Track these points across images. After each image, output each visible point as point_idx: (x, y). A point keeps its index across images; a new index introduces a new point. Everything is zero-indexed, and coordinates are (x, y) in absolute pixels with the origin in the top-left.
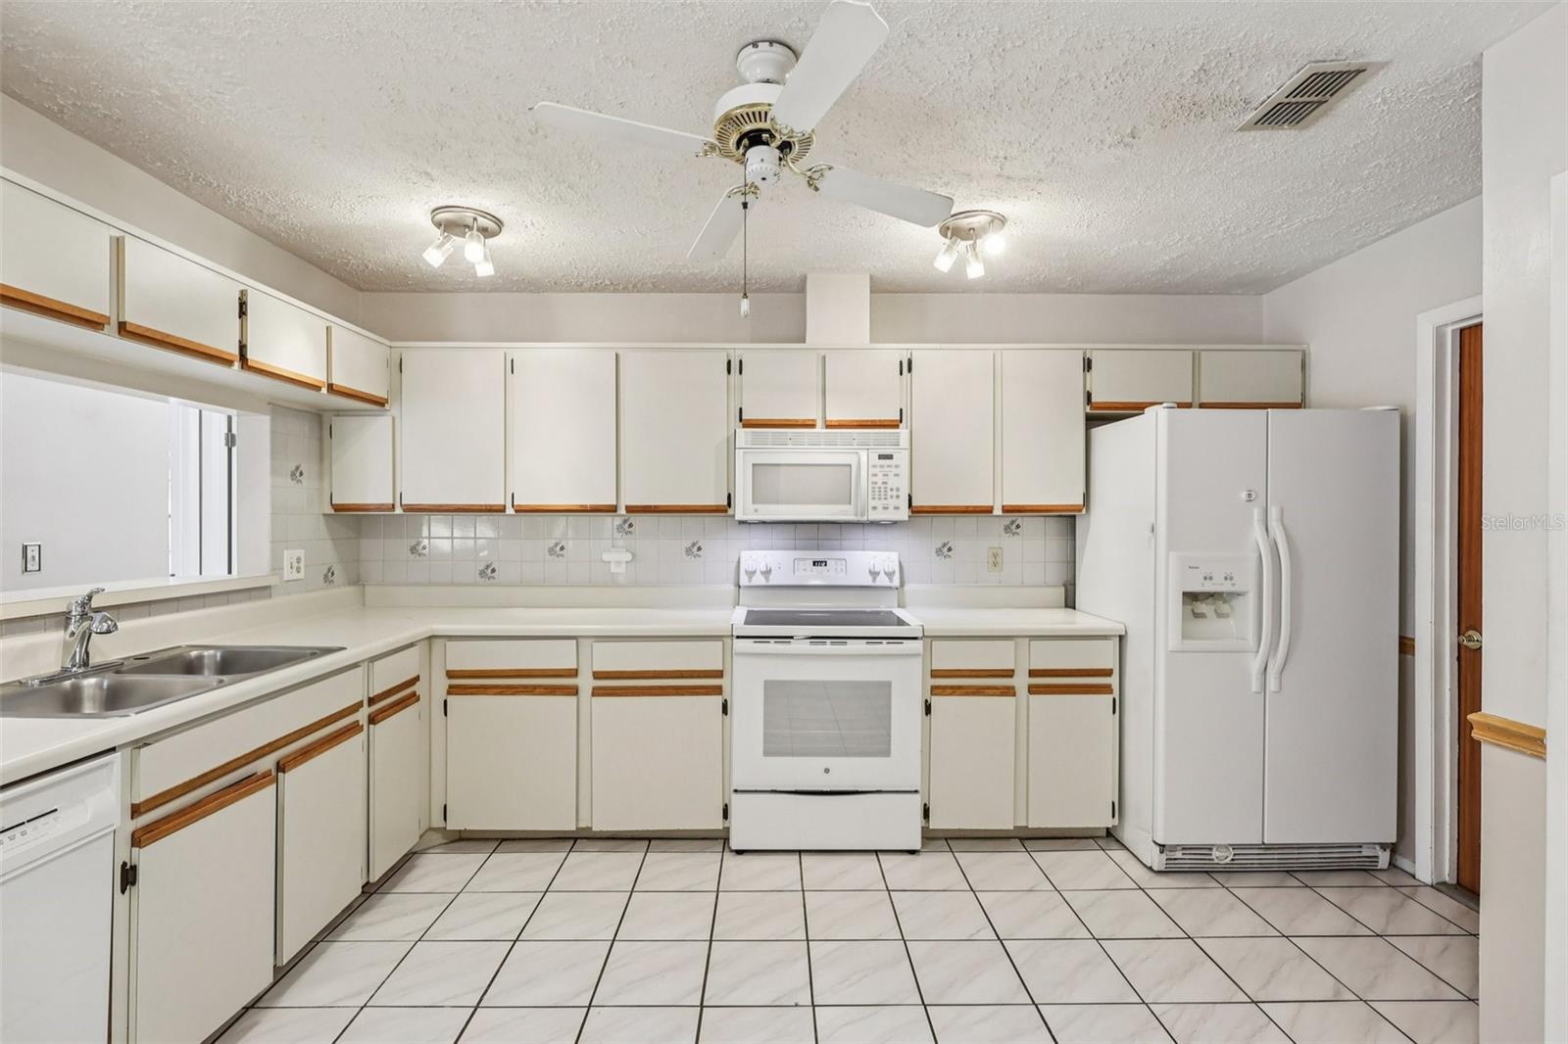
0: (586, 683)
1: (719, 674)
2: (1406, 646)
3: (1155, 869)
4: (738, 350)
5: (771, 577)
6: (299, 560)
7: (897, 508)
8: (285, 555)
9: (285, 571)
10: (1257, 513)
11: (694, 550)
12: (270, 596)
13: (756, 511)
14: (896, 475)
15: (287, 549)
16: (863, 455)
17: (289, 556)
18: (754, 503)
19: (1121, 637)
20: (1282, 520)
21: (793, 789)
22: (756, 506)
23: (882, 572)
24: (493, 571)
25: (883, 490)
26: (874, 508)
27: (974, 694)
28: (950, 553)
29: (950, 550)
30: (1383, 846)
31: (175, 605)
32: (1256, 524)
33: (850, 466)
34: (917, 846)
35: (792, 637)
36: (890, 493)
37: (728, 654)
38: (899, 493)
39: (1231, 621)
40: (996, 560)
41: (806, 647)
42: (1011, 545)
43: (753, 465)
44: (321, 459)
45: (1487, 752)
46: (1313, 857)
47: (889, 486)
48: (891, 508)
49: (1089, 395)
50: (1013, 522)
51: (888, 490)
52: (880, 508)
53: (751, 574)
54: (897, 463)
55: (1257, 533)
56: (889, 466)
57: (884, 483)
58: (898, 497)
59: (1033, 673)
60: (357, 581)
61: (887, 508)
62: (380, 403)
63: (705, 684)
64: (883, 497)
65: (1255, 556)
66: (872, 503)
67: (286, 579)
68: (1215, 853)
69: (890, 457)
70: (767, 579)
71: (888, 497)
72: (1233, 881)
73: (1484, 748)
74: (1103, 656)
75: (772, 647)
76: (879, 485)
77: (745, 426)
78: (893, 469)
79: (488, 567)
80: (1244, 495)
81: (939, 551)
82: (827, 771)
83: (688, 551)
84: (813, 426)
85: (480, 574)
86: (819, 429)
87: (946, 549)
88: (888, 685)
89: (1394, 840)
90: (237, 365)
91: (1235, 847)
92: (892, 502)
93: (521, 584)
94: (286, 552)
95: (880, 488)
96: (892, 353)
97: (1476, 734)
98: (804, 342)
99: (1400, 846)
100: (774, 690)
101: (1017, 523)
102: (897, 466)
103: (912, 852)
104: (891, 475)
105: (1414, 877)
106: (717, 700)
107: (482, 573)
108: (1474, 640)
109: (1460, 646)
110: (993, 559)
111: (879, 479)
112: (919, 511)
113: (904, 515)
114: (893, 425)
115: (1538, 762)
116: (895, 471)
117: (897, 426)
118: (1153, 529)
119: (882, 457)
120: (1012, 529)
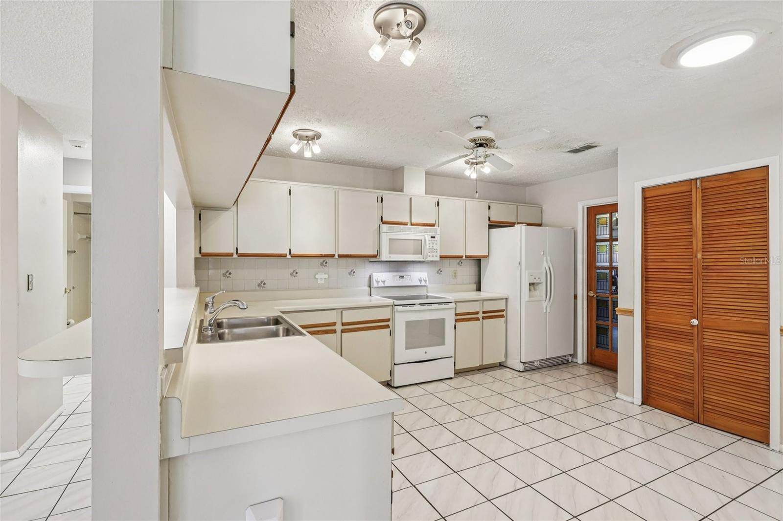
0: (339, 327)
1: (388, 320)
2: (575, 297)
3: (521, 371)
4: (381, 193)
5: (386, 283)
7: (436, 256)
10: (545, 258)
11: (351, 273)
13: (390, 257)
14: (436, 244)
16: (426, 236)
18: (389, 254)
19: (506, 299)
20: (550, 261)
21: (415, 361)
22: (390, 255)
23: (423, 280)
24: (264, 284)
26: (429, 256)
27: (469, 321)
30: (570, 355)
32: (545, 261)
33: (422, 240)
34: (452, 375)
35: (415, 304)
36: (434, 251)
37: (393, 312)
39: (538, 292)
41: (420, 307)
42: (459, 269)
43: (389, 239)
45: (619, 317)
46: (556, 361)
47: (434, 248)
49: (489, 218)
52: (431, 256)
53: (378, 282)
55: (545, 265)
56: (434, 241)
57: (432, 247)
58: (437, 252)
59: (484, 312)
61: (433, 256)
63: (383, 324)
64: (432, 252)
65: (545, 271)
66: (429, 254)
68: (535, 363)
69: (434, 237)
70: (384, 284)
72: (541, 370)
73: (619, 316)
74: (501, 305)
75: (408, 308)
77: (383, 223)
79: (262, 282)
80: (542, 253)
81: (438, 272)
82: (426, 353)
83: (350, 274)
84: (407, 224)
85: (258, 286)
86: (409, 226)
87: (440, 271)
88: (444, 319)
89: (573, 353)
91: (540, 360)
92: (435, 254)
93: (278, 290)
96: (433, 199)
97: (617, 313)
98: (403, 192)
99: (574, 355)
100: (409, 324)
101: (461, 262)
102: (436, 241)
103: (451, 378)
105: (577, 363)
106: (388, 330)
107: (259, 285)
108: (592, 294)
109: (588, 296)
110: (454, 275)
111: (431, 245)
112: (441, 257)
113: (438, 259)
114: (433, 225)
115: (632, 317)
116: (436, 242)
117: (434, 226)
118: (520, 263)
119: (432, 237)
120: (460, 264)
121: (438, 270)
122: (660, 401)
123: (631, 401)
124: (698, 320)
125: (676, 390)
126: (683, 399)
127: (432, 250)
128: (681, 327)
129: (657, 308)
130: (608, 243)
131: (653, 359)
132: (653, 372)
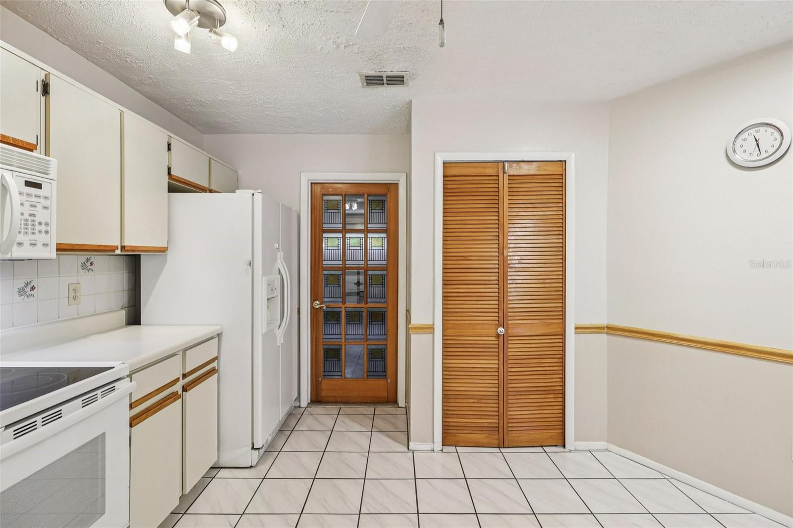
2: (299, 311)
3: (254, 464)
7: (45, 245)
10: (279, 255)
14: (45, 208)
16: (8, 178)
19: (218, 334)
25: (30, 223)
26: (20, 244)
27: (158, 410)
28: (32, 292)
29: (33, 288)
30: (296, 399)
32: (279, 261)
36: (38, 227)
38: (49, 228)
40: (74, 295)
42: (86, 280)
47: (37, 219)
48: (39, 244)
49: (169, 169)
50: (88, 260)
51: (37, 223)
52: (27, 244)
54: (46, 195)
55: (280, 266)
56: (37, 196)
57: (31, 215)
58: (47, 232)
59: (185, 376)
61: (35, 245)
64: (30, 231)
65: (279, 277)
66: (18, 239)
69: (38, 186)
71: (37, 232)
76: (26, 216)
78: (41, 200)
80: (277, 246)
81: (21, 292)
87: (29, 288)
89: (297, 395)
92: (41, 238)
95: (26, 220)
101: (91, 261)
102: (47, 198)
104: (39, 207)
105: (300, 406)
108: (317, 304)
109: (312, 307)
110: (72, 294)
111: (27, 210)
112: (62, 249)
113: (52, 254)
114: (30, 148)
115: (431, 335)
116: (46, 203)
117: (32, 151)
118: (251, 264)
119: (28, 184)
120: (87, 266)
121: (22, 285)
122: (460, 434)
123: (430, 449)
124: (504, 328)
125: (481, 416)
126: (486, 425)
127: (30, 224)
128: (486, 338)
129: (458, 318)
130: (340, 235)
131: (452, 385)
132: (452, 401)
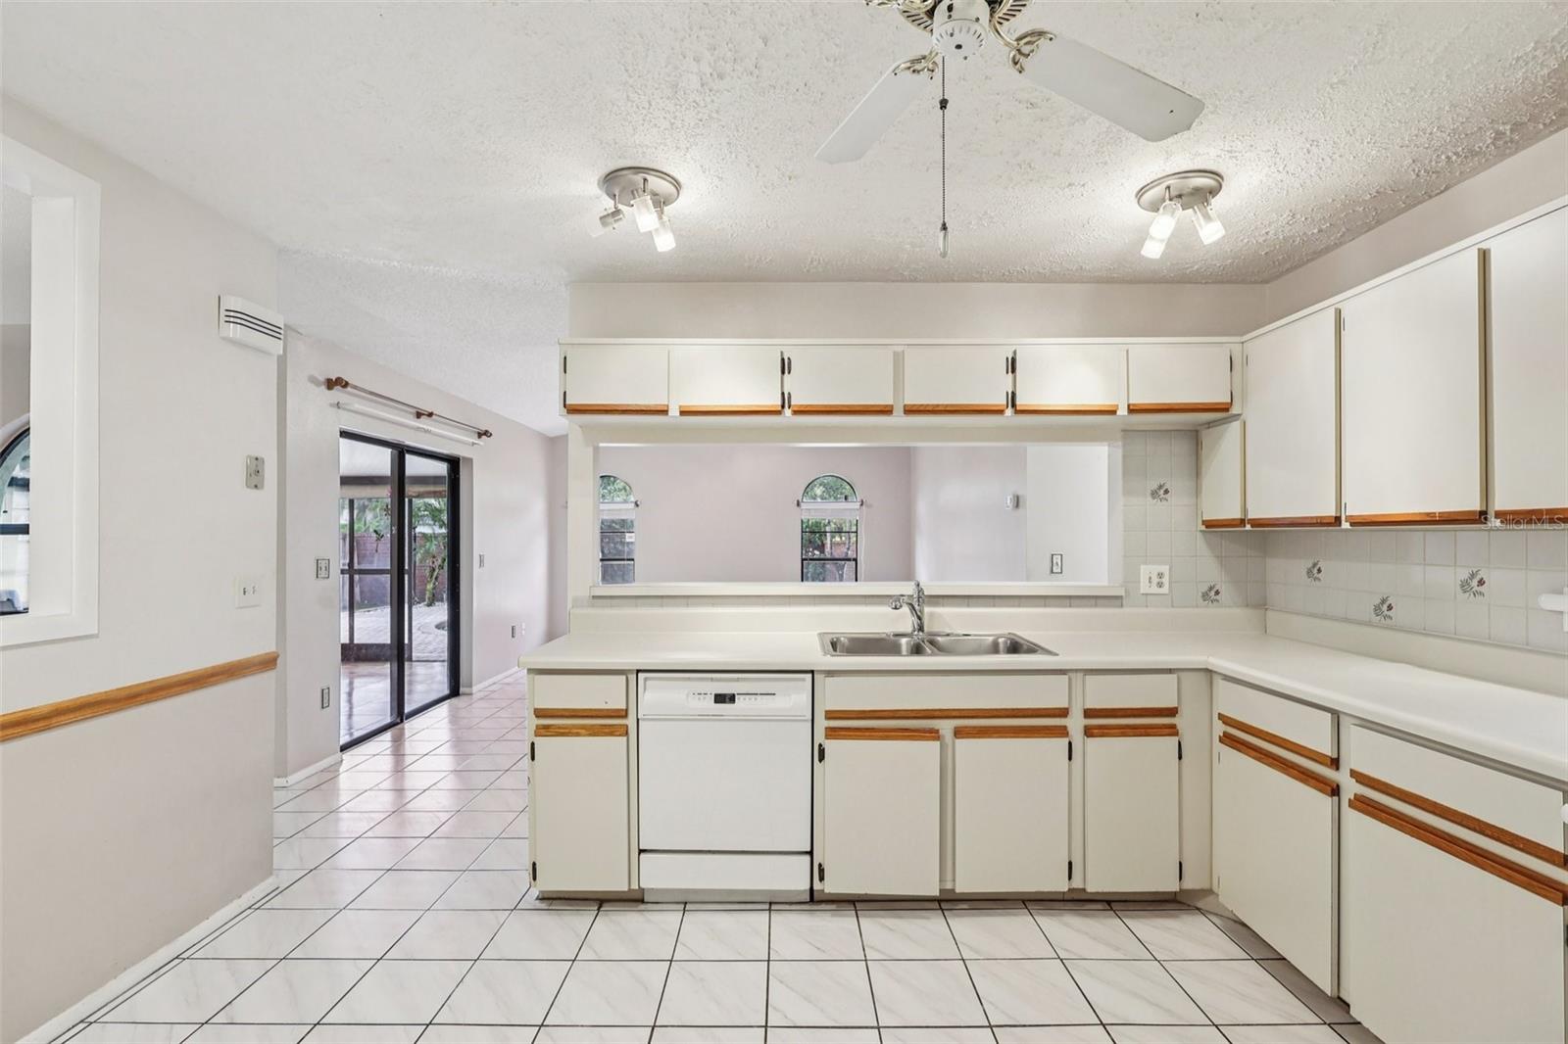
6: (1160, 575)
8: (1142, 571)
9: (1142, 584)
12: (1122, 606)
15: (1146, 563)
17: (1147, 571)
24: (1389, 608)
31: (1016, 601)
44: (1197, 473)
60: (1260, 604)
62: (1224, 408)
67: (1142, 592)
90: (1009, 412)
93: (1423, 632)
94: (1142, 567)
107: (1378, 610)
